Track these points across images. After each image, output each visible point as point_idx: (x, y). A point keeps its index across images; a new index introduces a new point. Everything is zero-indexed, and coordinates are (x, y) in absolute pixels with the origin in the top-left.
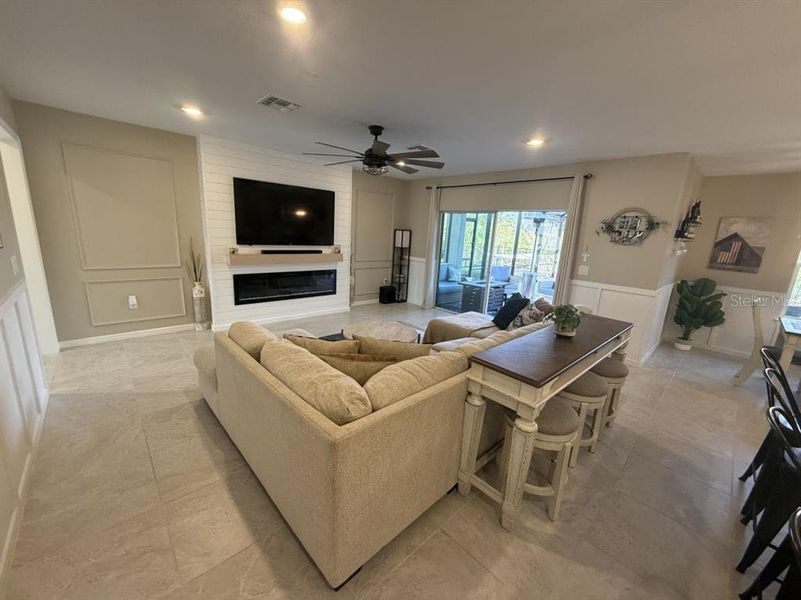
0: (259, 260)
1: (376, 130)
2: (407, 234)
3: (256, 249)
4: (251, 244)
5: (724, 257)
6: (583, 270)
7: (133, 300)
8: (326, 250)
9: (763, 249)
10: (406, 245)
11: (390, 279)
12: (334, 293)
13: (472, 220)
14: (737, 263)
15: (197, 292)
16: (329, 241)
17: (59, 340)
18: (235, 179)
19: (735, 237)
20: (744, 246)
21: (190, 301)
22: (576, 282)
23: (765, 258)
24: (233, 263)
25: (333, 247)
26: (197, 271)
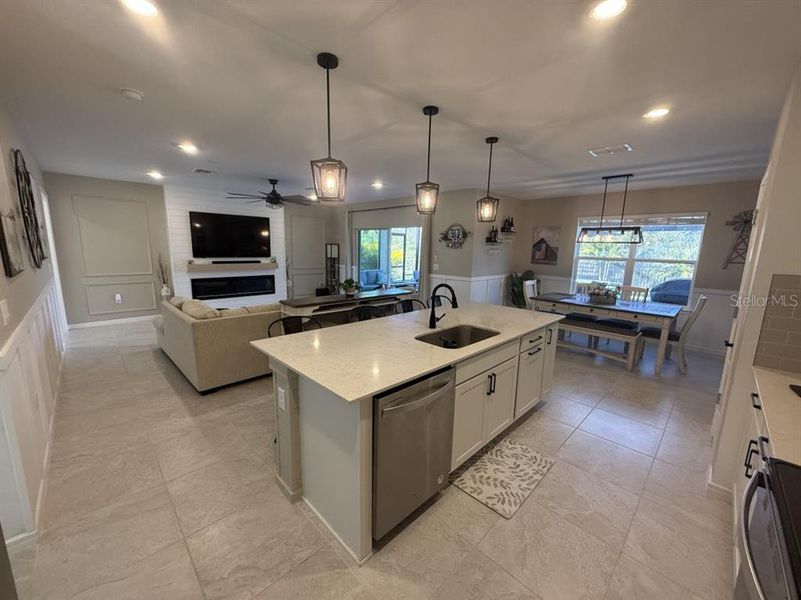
0: (211, 269)
1: (273, 182)
2: (335, 248)
3: (208, 261)
4: (204, 257)
5: (539, 255)
6: (436, 267)
7: (118, 297)
8: (264, 260)
9: (557, 248)
10: (335, 255)
11: (324, 283)
12: (274, 292)
13: (401, 235)
14: (545, 259)
15: (165, 291)
16: (267, 254)
17: (68, 324)
18: (190, 213)
19: (542, 241)
20: (548, 246)
21: (160, 298)
22: (433, 275)
23: (559, 254)
24: (190, 271)
25: (270, 258)
26: (164, 276)
